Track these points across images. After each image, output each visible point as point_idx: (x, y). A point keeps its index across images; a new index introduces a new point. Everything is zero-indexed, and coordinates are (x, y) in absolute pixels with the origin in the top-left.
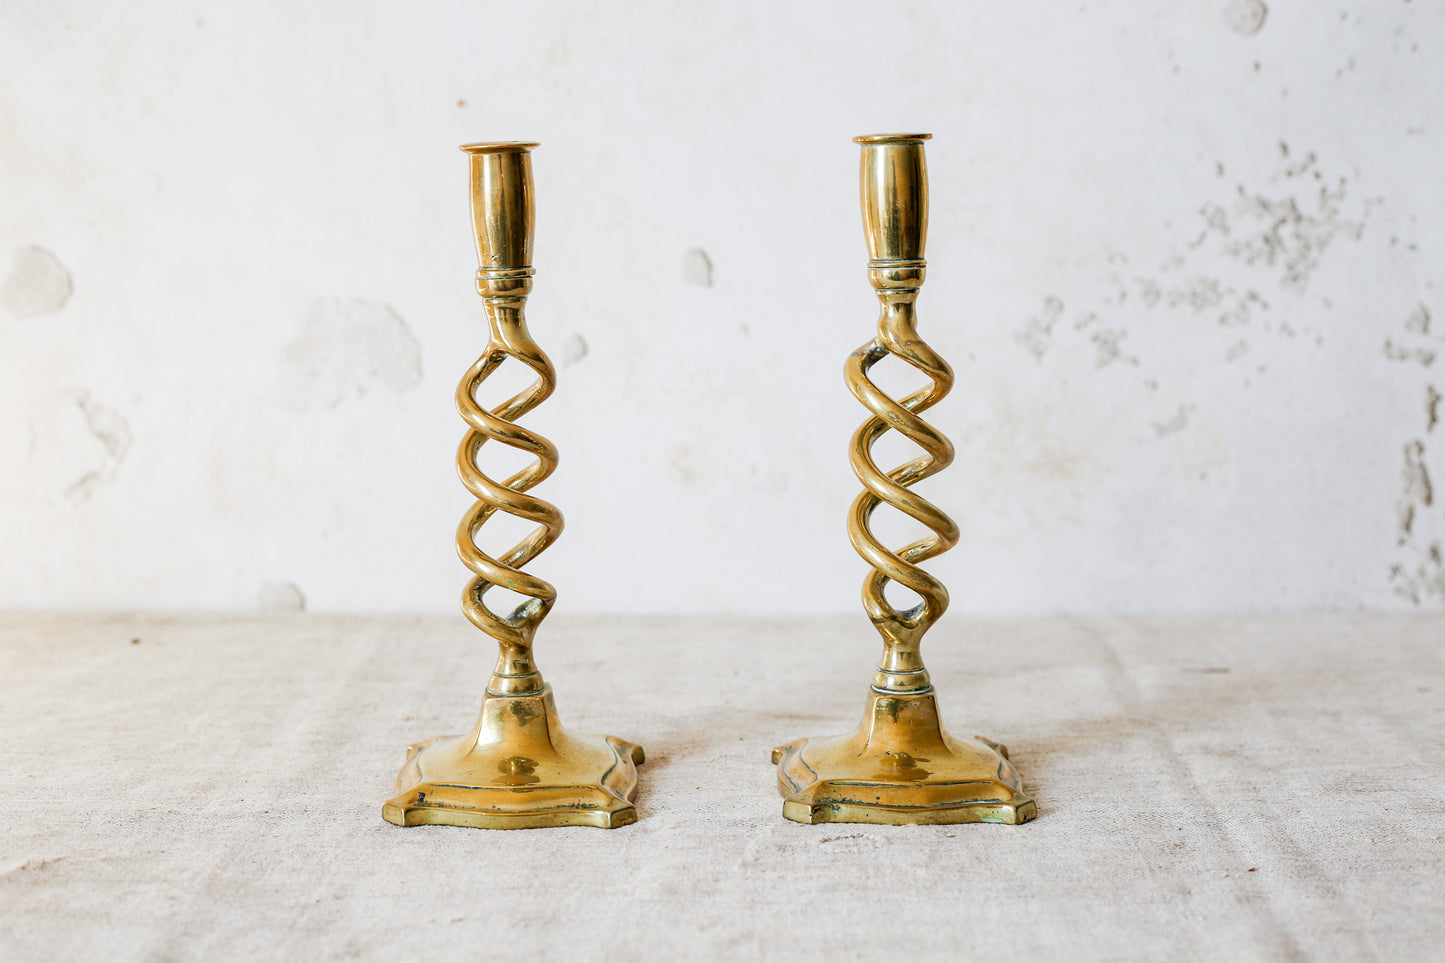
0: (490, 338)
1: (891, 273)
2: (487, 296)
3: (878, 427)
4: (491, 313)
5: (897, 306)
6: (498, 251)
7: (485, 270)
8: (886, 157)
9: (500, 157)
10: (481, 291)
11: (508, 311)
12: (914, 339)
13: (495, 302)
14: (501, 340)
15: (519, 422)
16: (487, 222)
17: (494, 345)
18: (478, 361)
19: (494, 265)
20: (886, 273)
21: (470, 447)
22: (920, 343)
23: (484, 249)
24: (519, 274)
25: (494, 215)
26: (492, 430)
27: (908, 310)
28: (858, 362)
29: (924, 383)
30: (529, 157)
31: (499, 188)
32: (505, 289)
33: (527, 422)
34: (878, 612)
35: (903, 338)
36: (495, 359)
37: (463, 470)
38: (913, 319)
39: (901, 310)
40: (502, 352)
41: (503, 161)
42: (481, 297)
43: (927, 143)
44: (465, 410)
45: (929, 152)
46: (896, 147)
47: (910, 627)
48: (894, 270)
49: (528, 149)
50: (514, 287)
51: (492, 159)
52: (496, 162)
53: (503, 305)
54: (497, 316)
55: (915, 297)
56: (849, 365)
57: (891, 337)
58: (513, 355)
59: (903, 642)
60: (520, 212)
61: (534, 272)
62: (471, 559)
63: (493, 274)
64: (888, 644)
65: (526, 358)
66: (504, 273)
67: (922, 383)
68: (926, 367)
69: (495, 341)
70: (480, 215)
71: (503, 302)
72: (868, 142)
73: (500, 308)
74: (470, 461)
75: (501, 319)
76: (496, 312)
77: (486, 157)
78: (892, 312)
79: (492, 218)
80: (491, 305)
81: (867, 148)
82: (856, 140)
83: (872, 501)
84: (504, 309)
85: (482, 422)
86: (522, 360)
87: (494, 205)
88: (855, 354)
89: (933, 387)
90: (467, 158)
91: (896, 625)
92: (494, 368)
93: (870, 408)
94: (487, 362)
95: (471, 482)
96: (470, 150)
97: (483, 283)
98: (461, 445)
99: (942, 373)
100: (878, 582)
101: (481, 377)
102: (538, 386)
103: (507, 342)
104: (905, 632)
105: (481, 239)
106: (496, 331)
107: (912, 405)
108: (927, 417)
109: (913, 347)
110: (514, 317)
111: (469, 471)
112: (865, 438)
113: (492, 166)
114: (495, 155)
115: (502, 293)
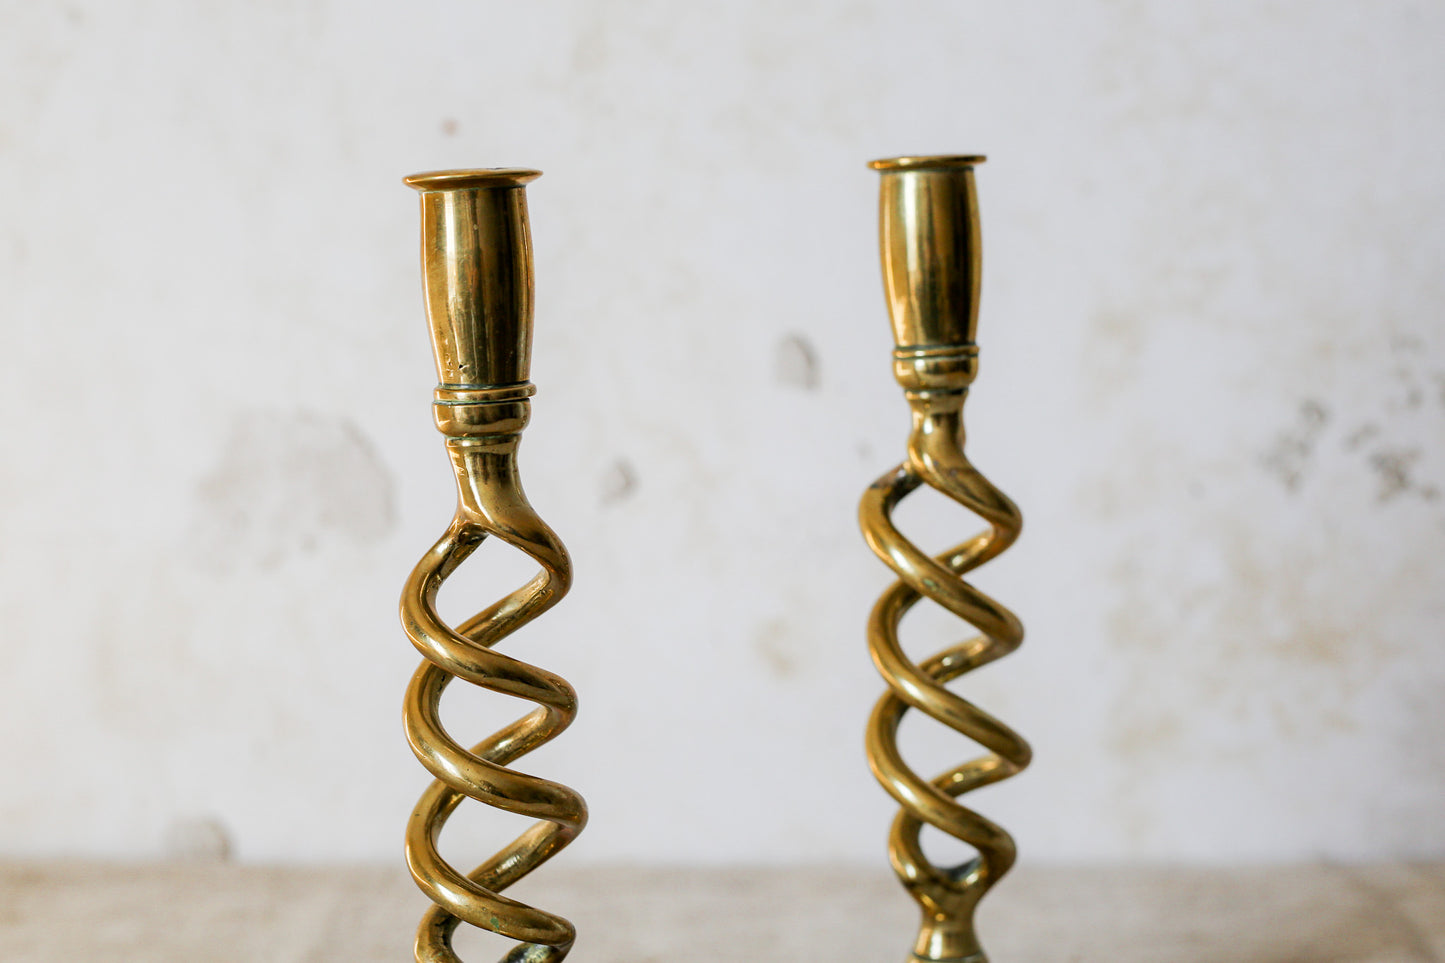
0: (459, 505)
1: (927, 366)
2: (453, 433)
3: (905, 595)
4: (461, 462)
5: (937, 418)
6: (469, 357)
7: (448, 389)
8: (918, 190)
9: (473, 196)
10: (441, 423)
11: (489, 459)
12: (960, 465)
13: (466, 443)
14: (477, 509)
15: (505, 647)
16: (452, 307)
17: (466, 515)
18: (440, 542)
19: (463, 379)
20: (920, 365)
21: (427, 690)
22: (972, 472)
23: (446, 352)
24: (507, 395)
25: (462, 294)
26: (460, 664)
27: (952, 423)
28: (878, 497)
29: (975, 528)
30: (522, 195)
31: (471, 246)
32: (483, 420)
33: (518, 647)
34: (911, 872)
35: (946, 464)
36: (467, 539)
37: (413, 729)
38: (959, 434)
39: (944, 422)
40: (478, 528)
41: (479, 202)
42: (442, 436)
43: (979, 170)
44: (417, 630)
45: (984, 183)
46: (933, 175)
47: (960, 892)
48: (931, 362)
49: (521, 181)
50: (498, 418)
51: (458, 200)
52: (467, 205)
53: (480, 450)
54: (469, 467)
55: (961, 403)
56: (866, 505)
57: (928, 461)
58: (496, 534)
59: (950, 917)
60: (507, 288)
61: (532, 391)
62: (430, 880)
63: (462, 396)
64: (929, 918)
65: (519, 540)
66: (479, 393)
67: (972, 528)
68: (979, 506)
69: (468, 509)
70: (439, 293)
71: (478, 443)
72: (892, 168)
73: (474, 455)
74: (426, 713)
75: (475, 473)
76: (468, 461)
77: (449, 196)
78: (929, 427)
79: (460, 300)
80: (459, 450)
81: (889, 178)
82: (871, 165)
83: (896, 707)
84: (483, 456)
85: (441, 649)
86: (512, 542)
87: (462, 277)
88: (874, 486)
89: (991, 535)
90: (417, 197)
91: (938, 891)
92: (466, 555)
93: (895, 568)
94: (453, 543)
95: (427, 752)
96: (420, 184)
97: (445, 411)
98: (411, 687)
99: (1004, 516)
100: (909, 828)
101: (443, 571)
102: (541, 583)
103: (486, 512)
104: (953, 900)
105: (441, 334)
106: (468, 493)
107: (958, 561)
108: (979, 580)
109: (961, 478)
110: (499, 470)
111: (424, 732)
112: (891, 614)
113: (458, 212)
114: (464, 191)
115: (477, 429)
